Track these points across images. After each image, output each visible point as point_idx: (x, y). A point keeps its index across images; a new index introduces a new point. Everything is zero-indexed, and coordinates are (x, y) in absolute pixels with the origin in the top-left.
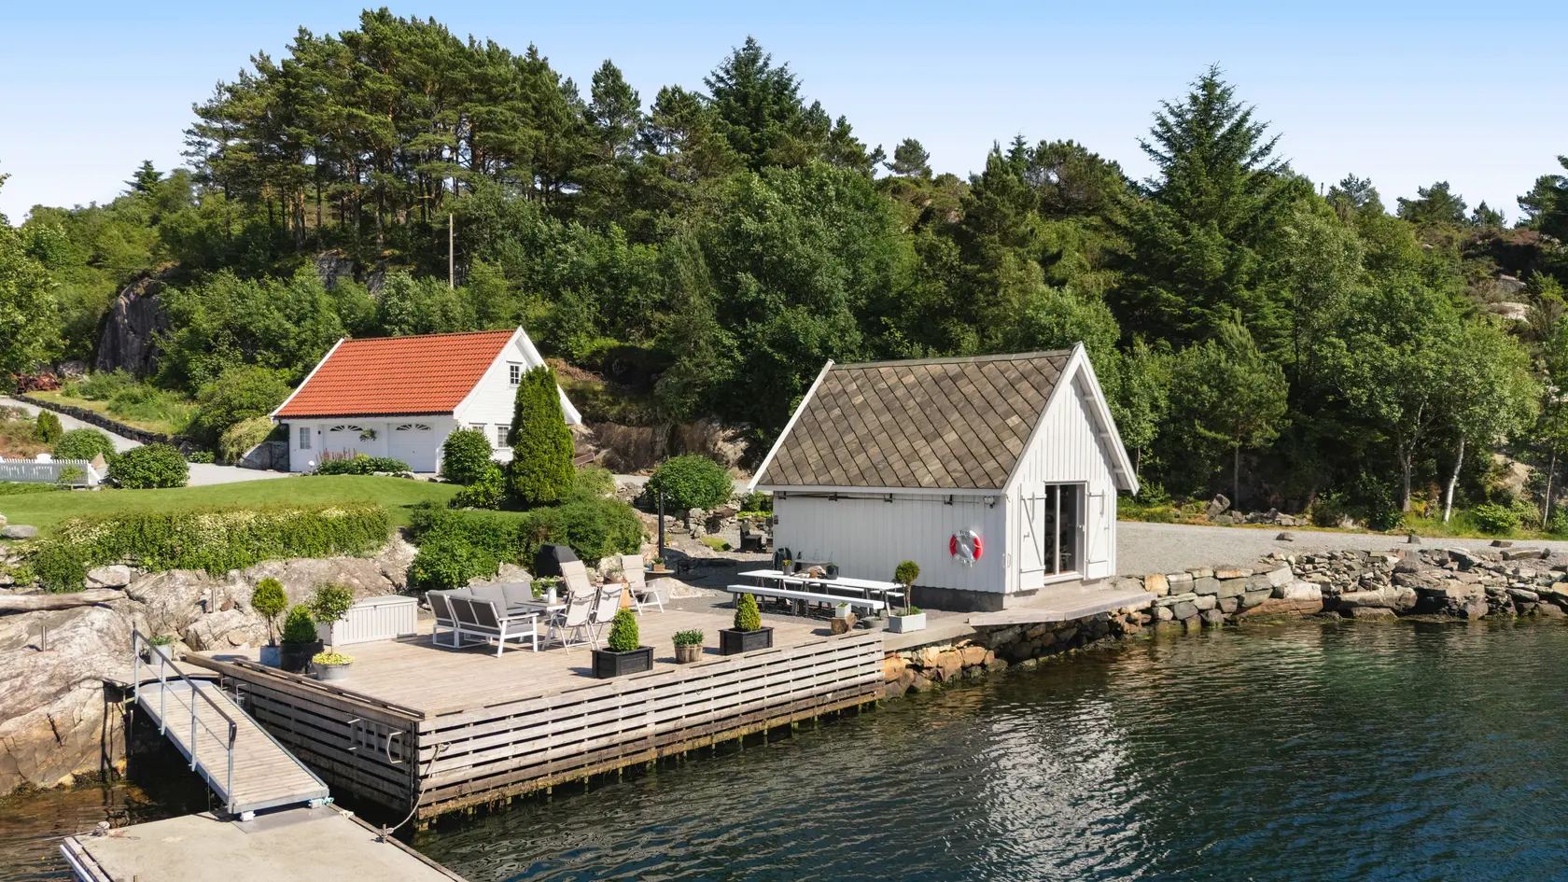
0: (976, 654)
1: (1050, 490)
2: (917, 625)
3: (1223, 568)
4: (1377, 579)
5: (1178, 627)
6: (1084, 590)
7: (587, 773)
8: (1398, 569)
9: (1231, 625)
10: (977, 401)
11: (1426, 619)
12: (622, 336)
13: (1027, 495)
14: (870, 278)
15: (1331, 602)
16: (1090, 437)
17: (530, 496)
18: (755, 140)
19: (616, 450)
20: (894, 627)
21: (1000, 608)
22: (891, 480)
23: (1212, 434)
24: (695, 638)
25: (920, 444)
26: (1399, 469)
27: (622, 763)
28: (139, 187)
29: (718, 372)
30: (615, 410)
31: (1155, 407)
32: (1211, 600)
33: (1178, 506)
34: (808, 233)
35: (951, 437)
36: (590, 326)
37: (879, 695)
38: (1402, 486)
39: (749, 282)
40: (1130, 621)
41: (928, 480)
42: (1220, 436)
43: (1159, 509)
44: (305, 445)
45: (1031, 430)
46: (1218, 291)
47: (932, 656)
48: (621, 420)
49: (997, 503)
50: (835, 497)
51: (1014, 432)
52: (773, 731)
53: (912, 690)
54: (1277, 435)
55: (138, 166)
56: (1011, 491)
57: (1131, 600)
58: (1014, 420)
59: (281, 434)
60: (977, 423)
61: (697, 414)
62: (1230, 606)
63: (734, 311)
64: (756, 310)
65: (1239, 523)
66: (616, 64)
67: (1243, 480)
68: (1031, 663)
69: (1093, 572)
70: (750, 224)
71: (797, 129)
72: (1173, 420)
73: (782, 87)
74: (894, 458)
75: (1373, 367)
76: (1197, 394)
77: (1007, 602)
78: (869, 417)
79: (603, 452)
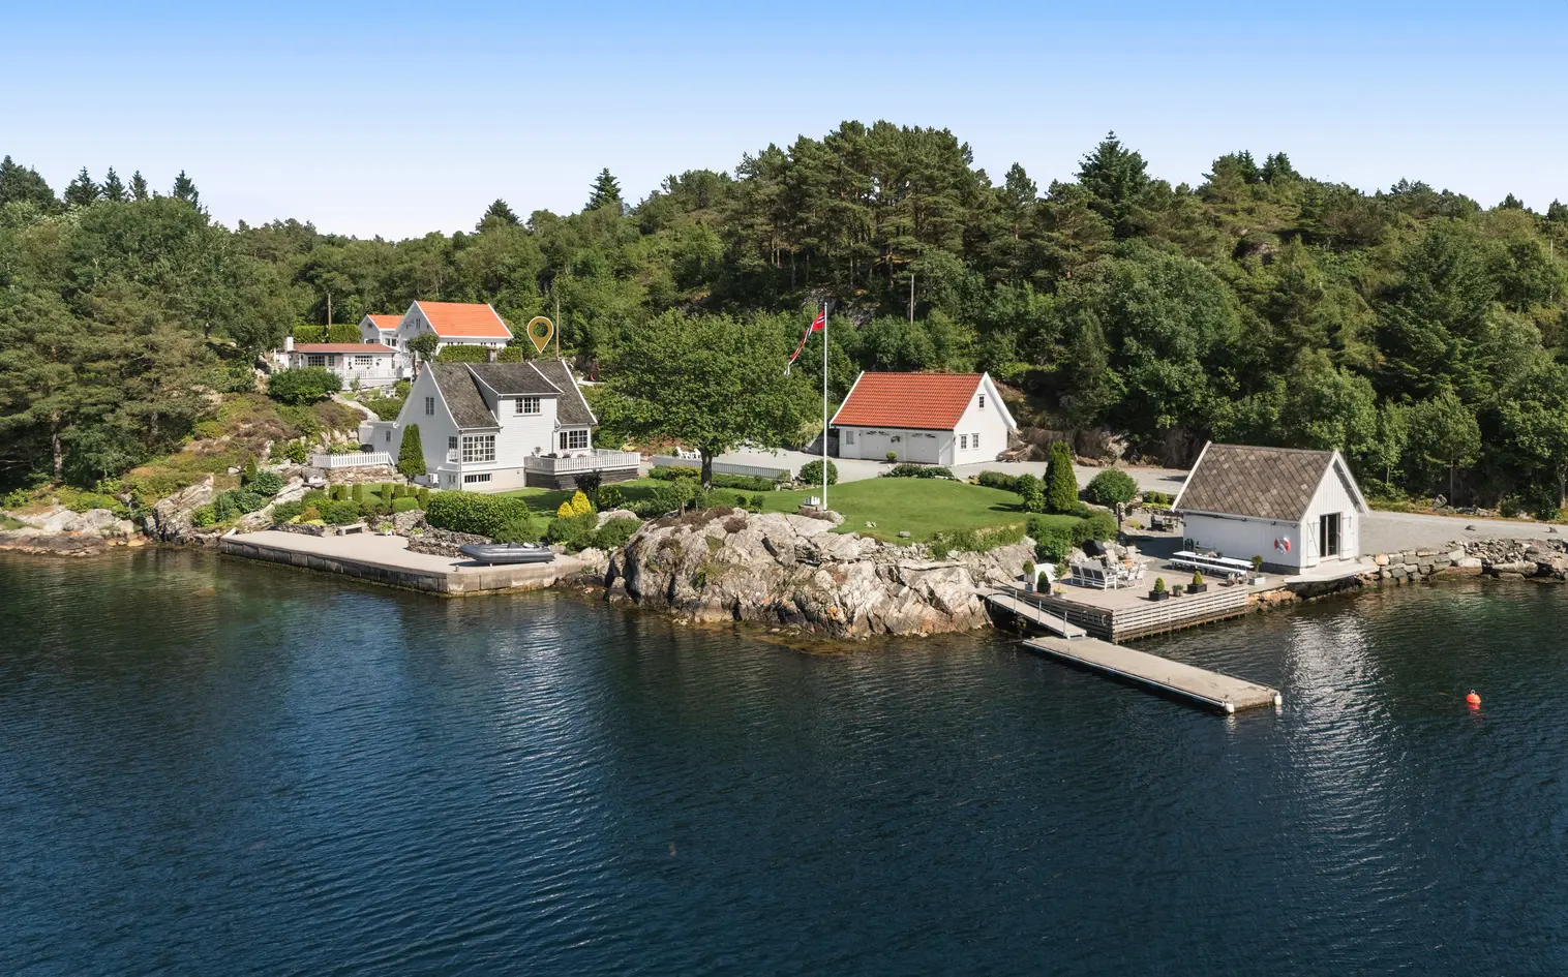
0: (1287, 595)
1: (1323, 518)
2: (1263, 582)
3: (1421, 550)
4: (1515, 557)
5: (1395, 583)
6: (1341, 563)
7: (1152, 633)
8: (1528, 551)
9: (1425, 581)
10: (1286, 473)
11: (1542, 580)
12: (1031, 361)
13: (1311, 522)
14: (1211, 335)
15: (1487, 569)
16: (1343, 490)
17: (1059, 508)
18: (1117, 208)
19: (1039, 445)
20: (1252, 582)
21: (1298, 574)
22: (1246, 512)
23: (1434, 460)
24: (1180, 588)
25: (1259, 494)
26: (1558, 483)
27: (1162, 631)
28: (600, 189)
29: (1110, 399)
30: (1038, 419)
31: (1398, 441)
32: (1415, 567)
33: (1414, 502)
34: (1170, 311)
35: (1275, 492)
36: (1011, 355)
37: (1246, 611)
38: (1559, 493)
39: (1132, 344)
40: (1366, 578)
41: (1263, 513)
42: (1439, 462)
43: (1401, 504)
44: (850, 442)
45: (1313, 493)
46: (1440, 364)
47: (1268, 595)
48: (1042, 425)
49: (1296, 526)
50: (1217, 517)
51: (1304, 492)
52: (1208, 623)
53: (1259, 610)
54: (1474, 462)
55: (598, 172)
56: (1303, 523)
57: (1367, 568)
58: (1304, 487)
59: (834, 434)
60: (1287, 486)
61: (1095, 424)
62: (1425, 570)
63: (1119, 360)
64: (1136, 361)
65: (1452, 514)
66: (1022, 165)
67: (1456, 485)
68: (1313, 599)
69: (1345, 555)
70: (1132, 306)
71: (1148, 202)
72: (1411, 449)
73: (1136, 164)
74: (1246, 500)
75: (1533, 424)
76: (1425, 435)
77: (1301, 571)
78: (1233, 477)
79: (1031, 447)
